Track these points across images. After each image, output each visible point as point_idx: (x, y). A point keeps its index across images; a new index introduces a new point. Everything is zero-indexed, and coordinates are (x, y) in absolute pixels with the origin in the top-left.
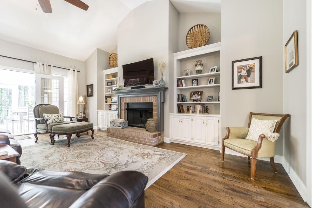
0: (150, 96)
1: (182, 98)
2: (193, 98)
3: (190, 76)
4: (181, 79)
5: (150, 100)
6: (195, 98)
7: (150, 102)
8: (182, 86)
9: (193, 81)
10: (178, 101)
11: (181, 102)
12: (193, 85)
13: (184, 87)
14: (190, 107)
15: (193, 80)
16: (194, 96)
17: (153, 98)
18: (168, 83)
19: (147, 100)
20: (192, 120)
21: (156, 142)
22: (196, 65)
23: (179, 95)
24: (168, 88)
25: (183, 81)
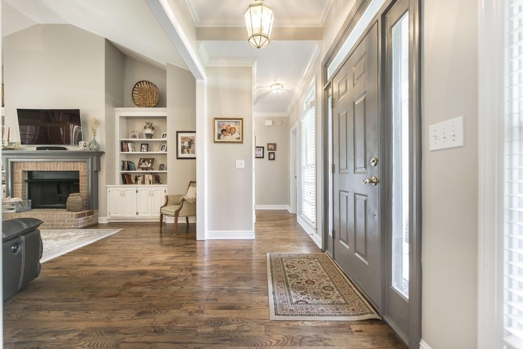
0: (74, 162)
1: (127, 166)
2: (142, 166)
3: (138, 139)
4: (127, 142)
5: (74, 167)
6: (145, 166)
7: (75, 170)
8: (128, 151)
9: (143, 146)
10: (123, 169)
11: (126, 170)
12: (142, 150)
13: (130, 152)
14: (139, 176)
15: (142, 144)
16: (143, 164)
17: (81, 164)
18: (105, 146)
19: (70, 167)
20: (137, 192)
21: (83, 223)
22: (145, 128)
23: (123, 162)
24: (104, 153)
25: (129, 145)
